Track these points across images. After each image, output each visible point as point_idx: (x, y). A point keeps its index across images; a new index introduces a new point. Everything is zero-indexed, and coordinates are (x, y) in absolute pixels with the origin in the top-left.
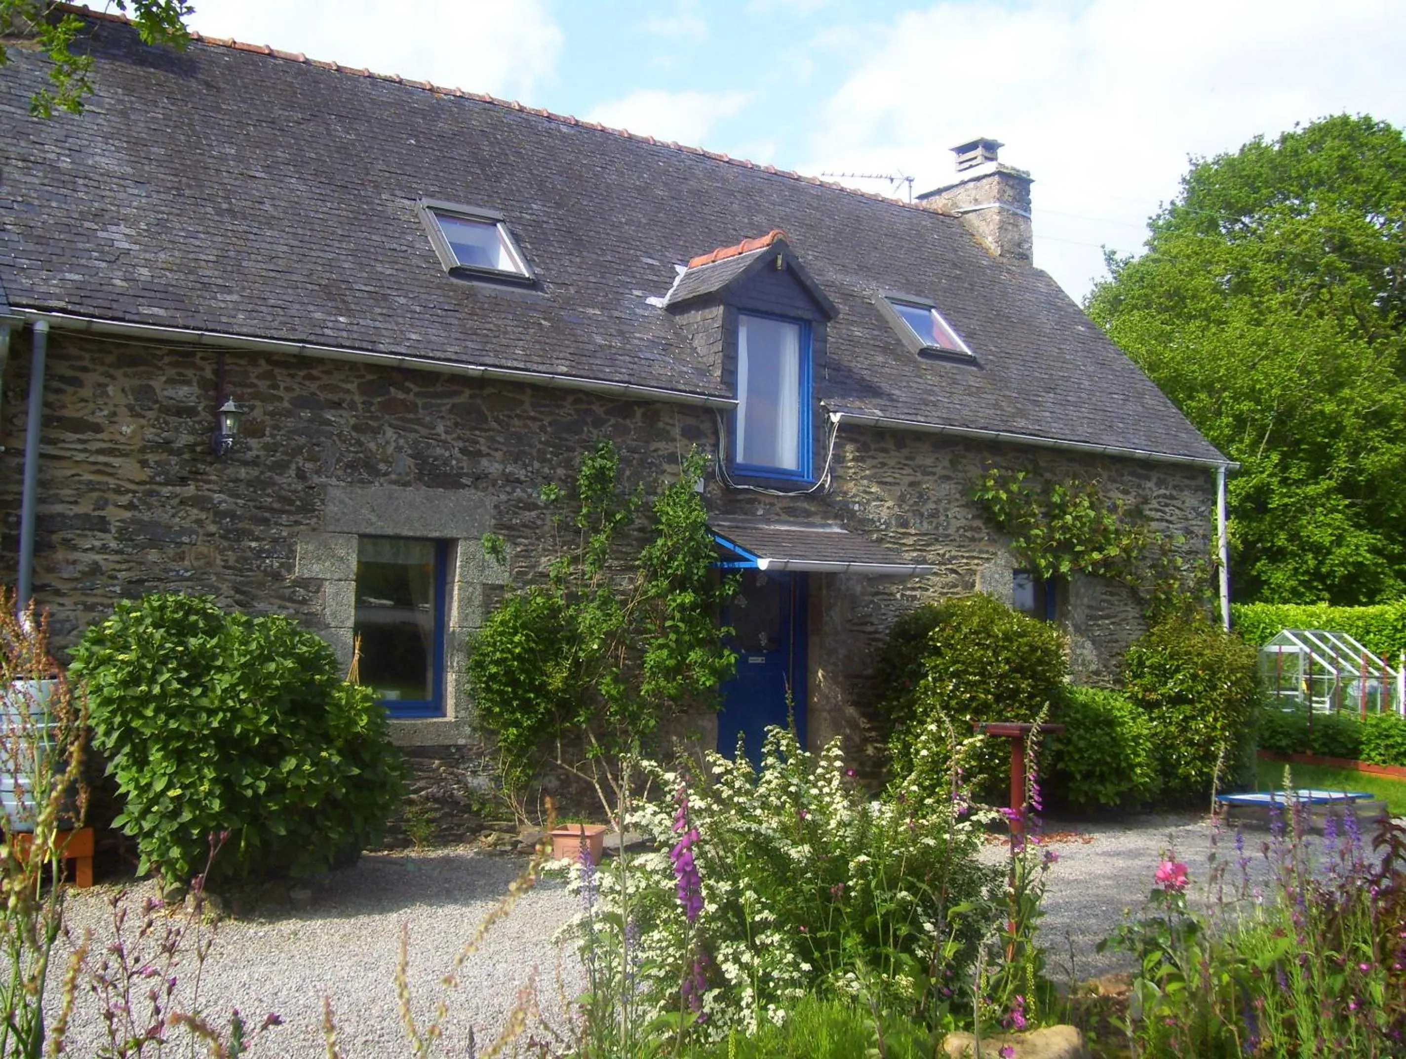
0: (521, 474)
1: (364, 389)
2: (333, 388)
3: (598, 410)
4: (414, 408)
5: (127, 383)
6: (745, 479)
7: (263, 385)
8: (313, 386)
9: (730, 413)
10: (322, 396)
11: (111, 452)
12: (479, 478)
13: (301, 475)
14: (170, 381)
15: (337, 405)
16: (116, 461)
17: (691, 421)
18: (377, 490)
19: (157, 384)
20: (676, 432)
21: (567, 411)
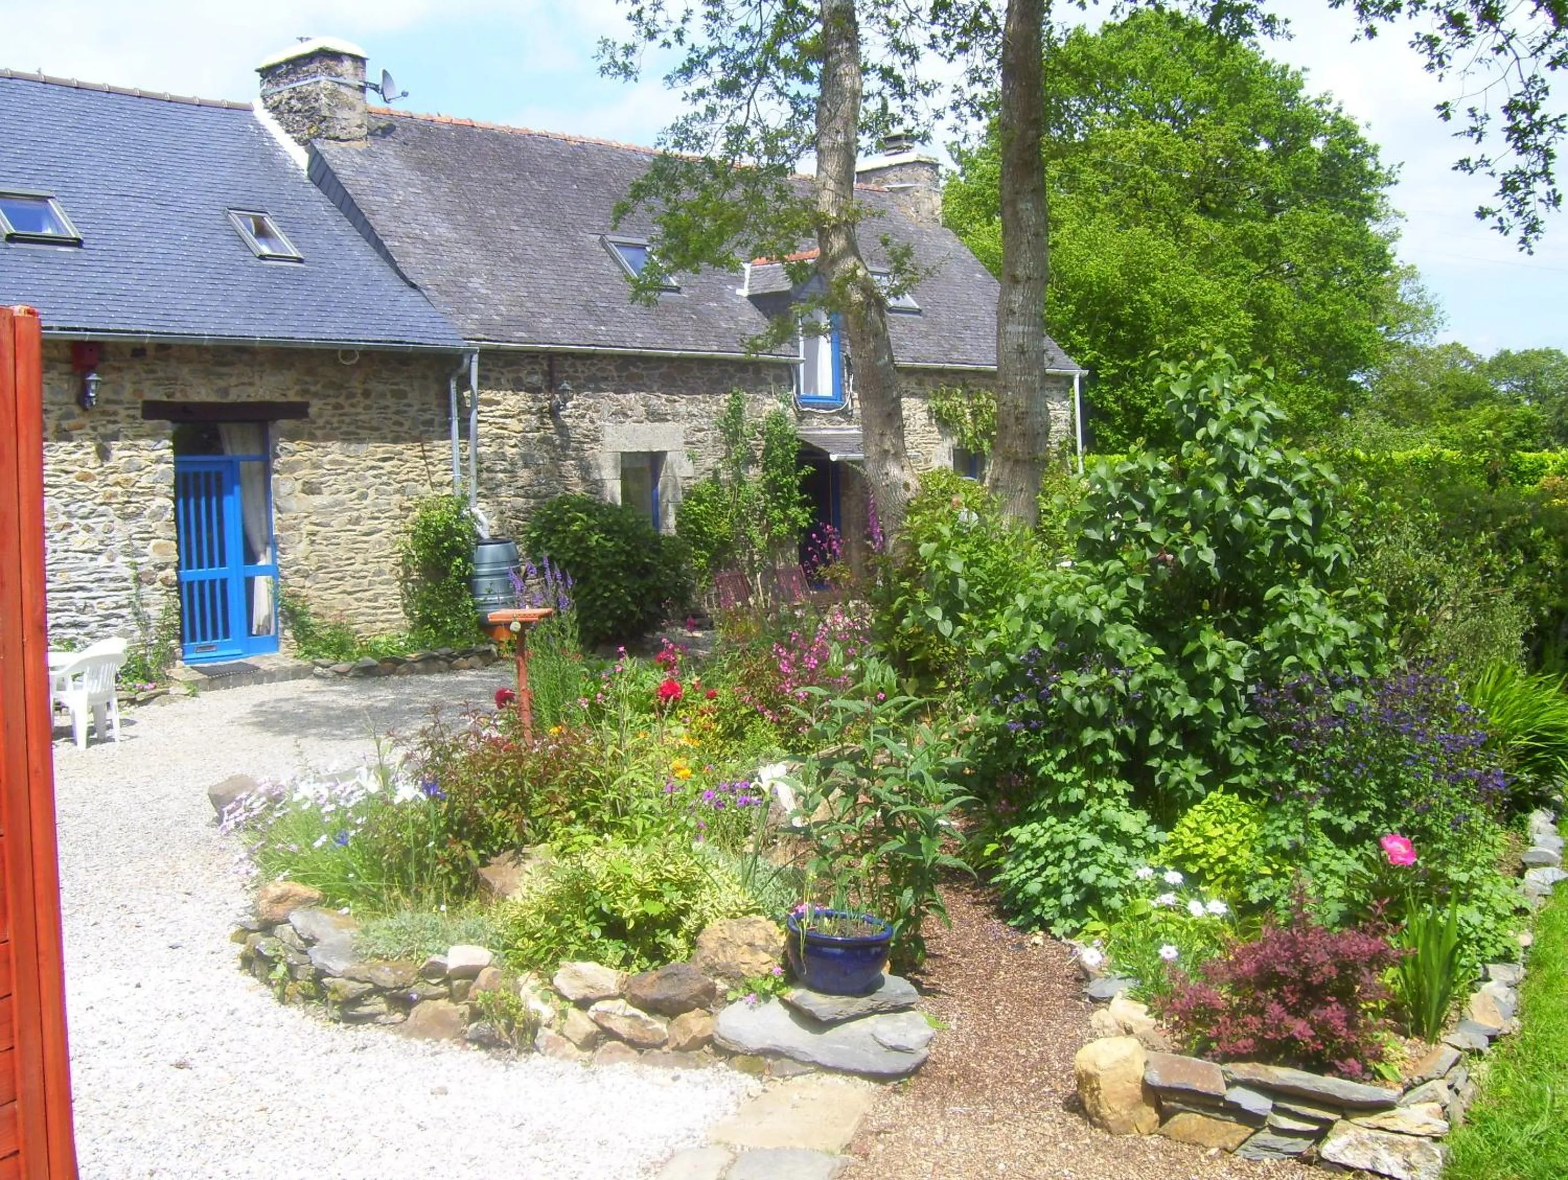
0: (695, 411)
1: (617, 369)
2: (602, 370)
3: (731, 370)
4: (641, 377)
5: (511, 376)
6: (808, 405)
7: (571, 370)
8: (593, 369)
9: (795, 366)
10: (599, 374)
11: (505, 417)
12: (675, 415)
13: (592, 422)
14: (529, 373)
15: (605, 379)
16: (508, 421)
17: (778, 372)
18: (629, 425)
19: (523, 375)
20: (770, 379)
21: (715, 372)
